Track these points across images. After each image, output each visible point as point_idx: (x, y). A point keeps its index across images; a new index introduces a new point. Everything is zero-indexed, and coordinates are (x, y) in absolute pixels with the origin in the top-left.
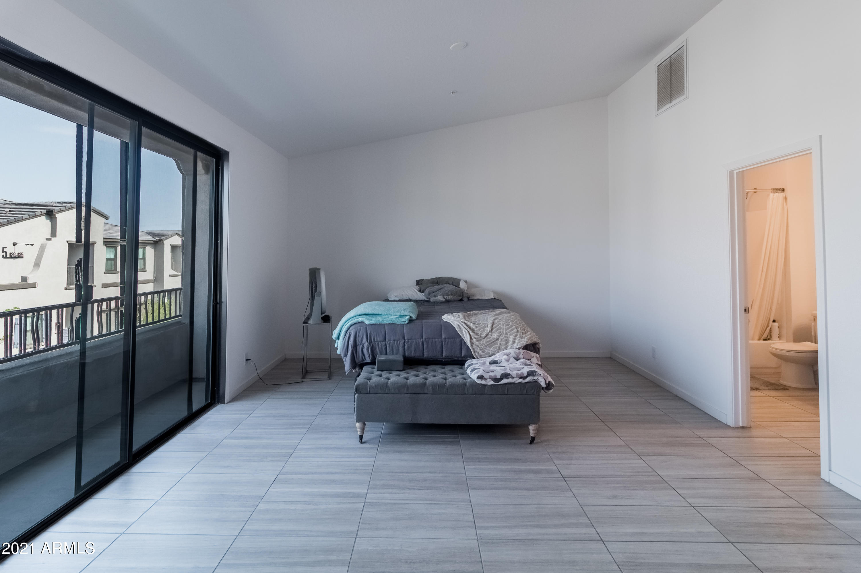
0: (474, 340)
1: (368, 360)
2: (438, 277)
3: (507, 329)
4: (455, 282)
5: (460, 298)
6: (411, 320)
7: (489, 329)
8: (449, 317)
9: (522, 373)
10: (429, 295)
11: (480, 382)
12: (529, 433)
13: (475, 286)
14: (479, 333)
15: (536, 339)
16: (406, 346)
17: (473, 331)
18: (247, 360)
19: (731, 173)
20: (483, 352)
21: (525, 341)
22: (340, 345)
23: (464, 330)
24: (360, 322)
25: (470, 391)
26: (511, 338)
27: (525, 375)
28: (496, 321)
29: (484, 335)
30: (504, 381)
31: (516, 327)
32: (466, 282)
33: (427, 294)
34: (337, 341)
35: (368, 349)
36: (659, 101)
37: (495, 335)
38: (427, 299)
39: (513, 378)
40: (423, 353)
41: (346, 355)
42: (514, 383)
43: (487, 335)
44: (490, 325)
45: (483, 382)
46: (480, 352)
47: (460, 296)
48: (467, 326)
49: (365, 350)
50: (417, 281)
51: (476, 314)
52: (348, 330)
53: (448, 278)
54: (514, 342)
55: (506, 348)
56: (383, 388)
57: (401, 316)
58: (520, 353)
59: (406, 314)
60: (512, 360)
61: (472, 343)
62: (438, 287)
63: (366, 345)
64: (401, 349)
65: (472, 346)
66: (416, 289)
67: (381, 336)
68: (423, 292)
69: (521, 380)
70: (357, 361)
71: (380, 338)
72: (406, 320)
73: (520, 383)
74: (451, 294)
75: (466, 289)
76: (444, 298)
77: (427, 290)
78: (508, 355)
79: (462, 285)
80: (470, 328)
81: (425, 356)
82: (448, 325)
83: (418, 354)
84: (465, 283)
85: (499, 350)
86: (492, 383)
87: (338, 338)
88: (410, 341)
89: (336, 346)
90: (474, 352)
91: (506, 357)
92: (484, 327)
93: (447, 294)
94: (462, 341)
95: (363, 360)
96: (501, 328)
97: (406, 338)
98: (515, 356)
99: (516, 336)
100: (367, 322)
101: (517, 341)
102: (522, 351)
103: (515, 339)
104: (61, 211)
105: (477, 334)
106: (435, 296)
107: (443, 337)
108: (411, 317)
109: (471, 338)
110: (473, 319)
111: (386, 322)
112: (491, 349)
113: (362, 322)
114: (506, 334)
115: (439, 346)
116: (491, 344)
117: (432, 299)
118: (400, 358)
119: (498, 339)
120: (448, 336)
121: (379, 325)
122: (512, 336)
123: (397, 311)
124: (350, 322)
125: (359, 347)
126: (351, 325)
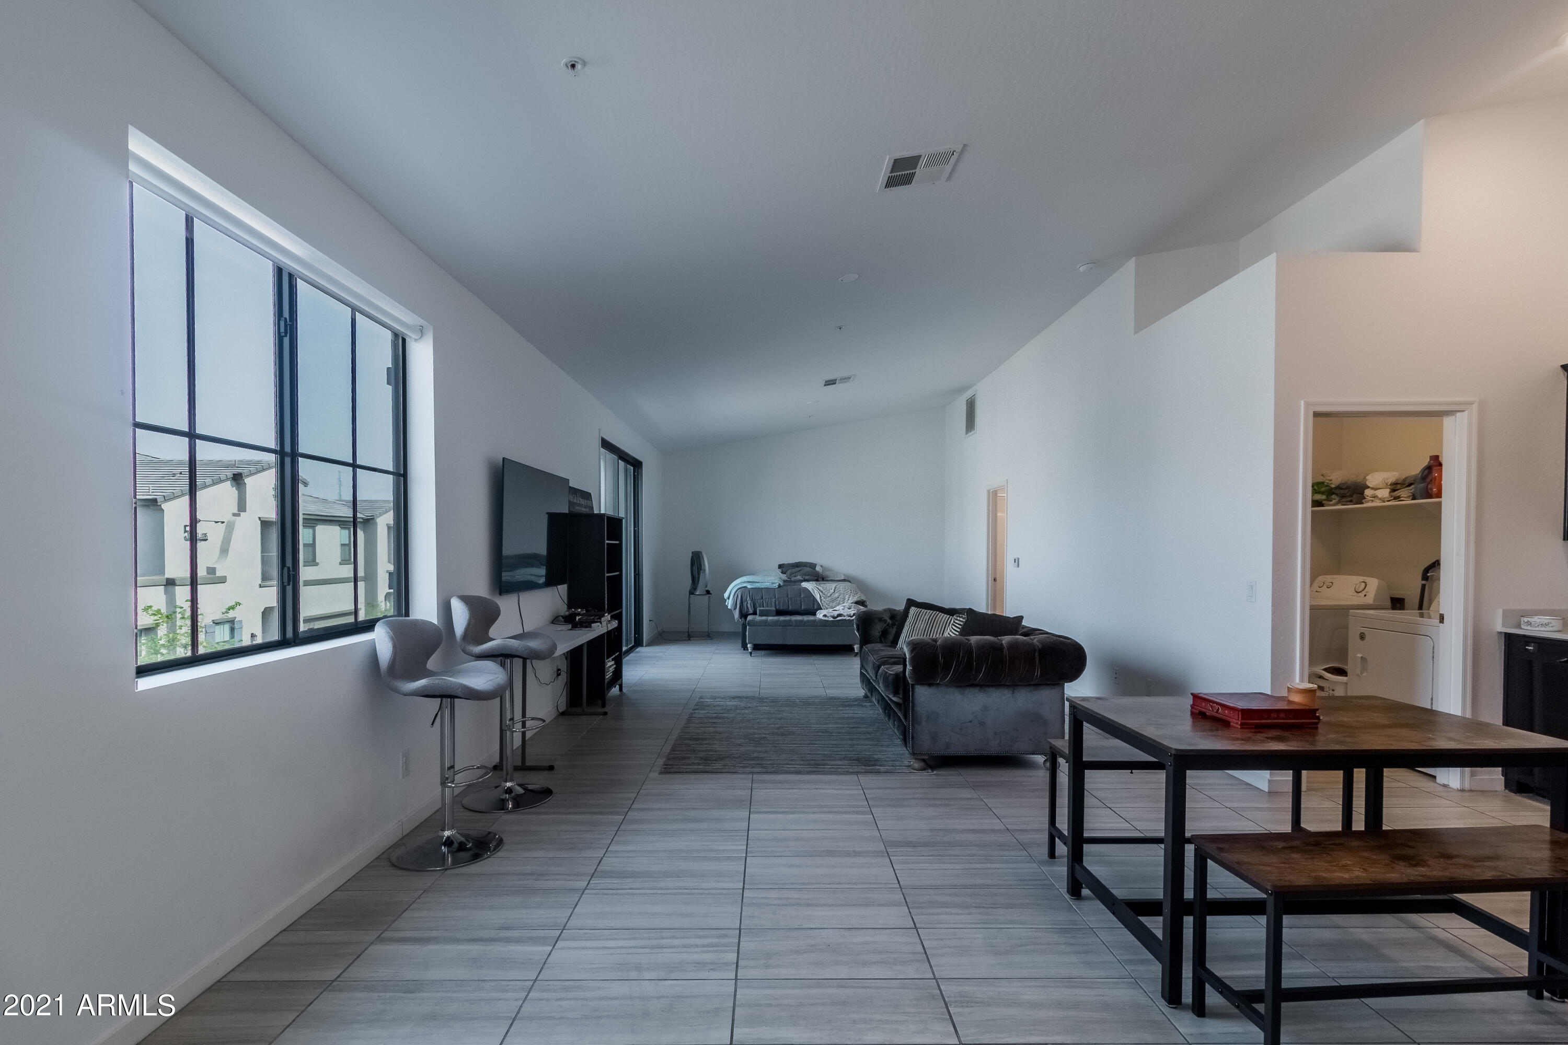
0: (823, 598)
1: (751, 611)
2: (797, 561)
3: (844, 591)
4: (813, 566)
5: (816, 578)
6: (780, 586)
7: (832, 591)
8: (806, 584)
9: (850, 614)
10: (790, 575)
11: (824, 618)
12: (854, 650)
13: (829, 570)
14: (826, 593)
15: (863, 598)
16: (777, 603)
17: (822, 592)
18: (650, 621)
19: (989, 491)
20: (828, 606)
21: (855, 599)
22: (729, 604)
23: (816, 592)
24: (744, 587)
25: (819, 624)
26: (847, 597)
27: (852, 615)
28: (838, 586)
29: (829, 595)
30: (839, 618)
31: (851, 590)
32: (821, 566)
33: (789, 575)
34: (727, 600)
35: (750, 604)
36: (966, 431)
37: (836, 595)
38: (788, 579)
39: (844, 616)
40: (789, 606)
41: (735, 609)
42: (845, 620)
43: (831, 595)
44: (833, 589)
45: (826, 619)
46: (827, 606)
47: (816, 577)
48: (818, 589)
49: (749, 605)
50: (779, 565)
51: (825, 584)
52: (737, 591)
53: (806, 562)
54: (849, 599)
55: (843, 603)
56: (765, 623)
57: (773, 583)
58: (852, 606)
59: (776, 581)
60: (846, 609)
61: (821, 600)
62: (797, 569)
63: (749, 602)
64: (773, 604)
65: (821, 602)
66: (779, 571)
67: (760, 596)
68: (785, 573)
69: (849, 618)
70: (743, 612)
71: (759, 597)
72: (776, 585)
73: (849, 620)
74: (808, 575)
75: (821, 572)
76: (803, 578)
77: (788, 572)
78: (844, 606)
79: (818, 568)
80: (820, 590)
81: (790, 608)
82: (806, 590)
83: (785, 608)
84: (821, 568)
85: (839, 604)
86: (832, 619)
87: (729, 598)
88: (779, 599)
89: (726, 604)
90: (823, 606)
91: (842, 607)
92: (829, 590)
93: (805, 575)
94: (814, 599)
95: (747, 612)
96: (840, 591)
97: (777, 597)
98: (848, 607)
99: (850, 595)
100: (749, 586)
101: (850, 599)
102: (853, 605)
103: (849, 597)
104: (251, 474)
105: (824, 594)
106: (795, 577)
107: (802, 596)
108: (780, 584)
109: (820, 597)
110: (822, 585)
111: (763, 587)
112: (834, 604)
113: (746, 587)
114: (844, 594)
115: (799, 602)
116: (833, 601)
117: (793, 579)
118: (773, 608)
119: (838, 597)
120: (806, 597)
121: (759, 589)
122: (847, 596)
123: (770, 580)
124: (738, 587)
125: (744, 603)
126: (739, 589)
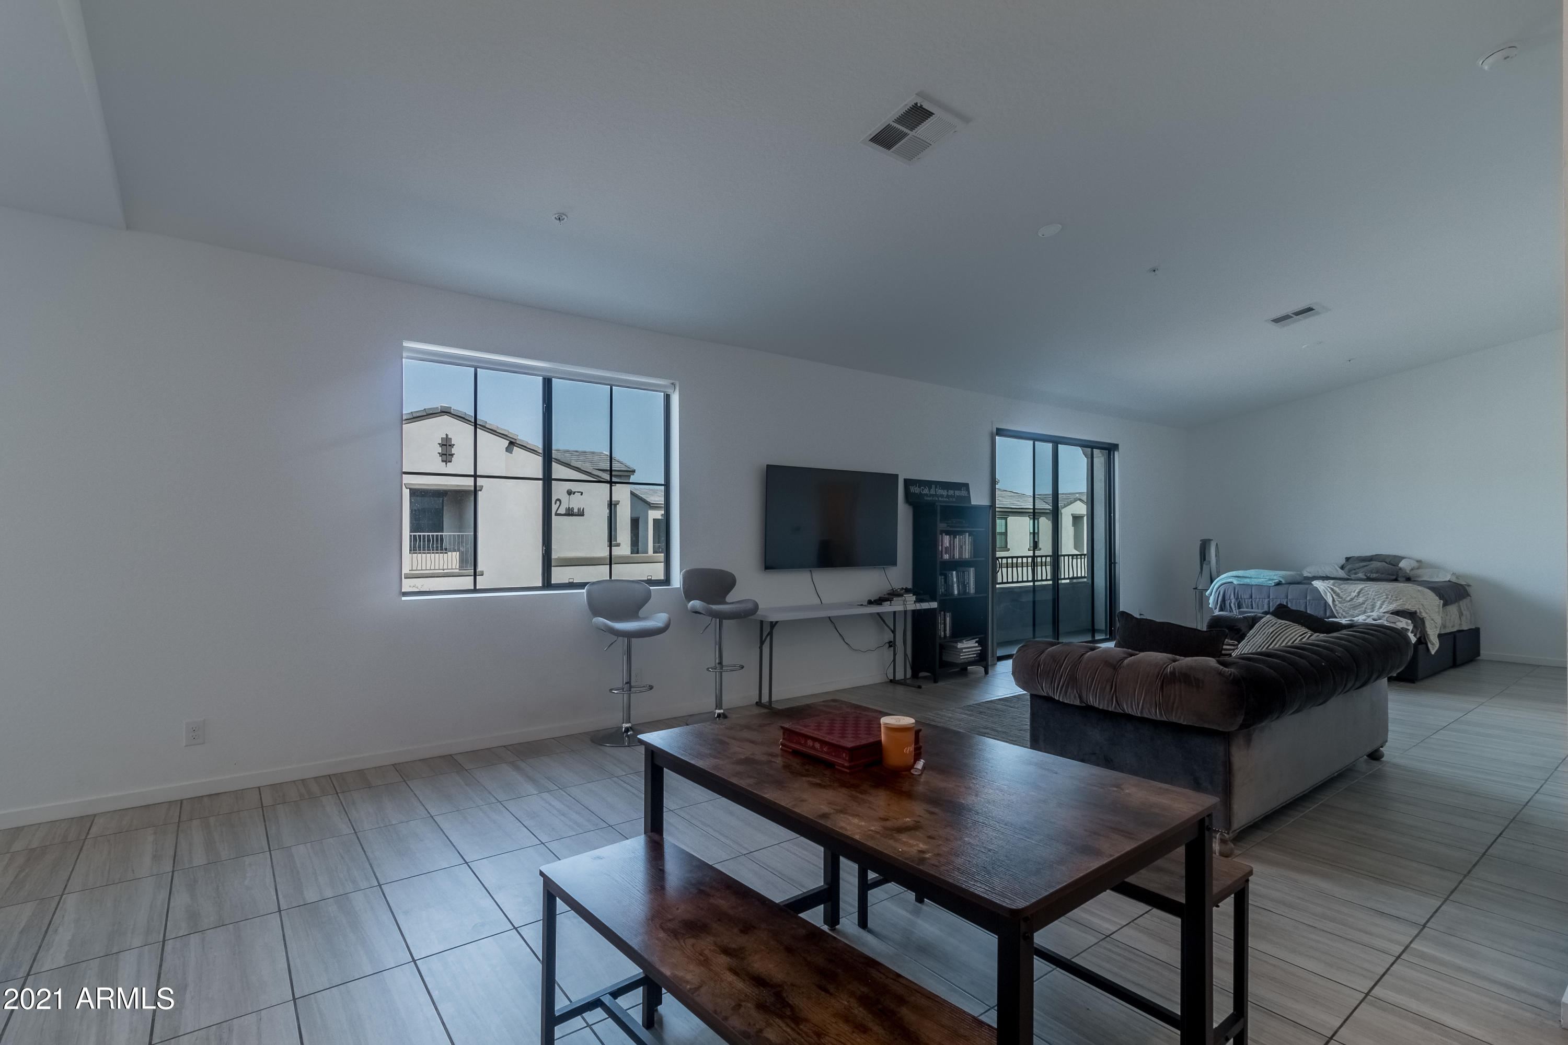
0: (1338, 602)
3: (1376, 595)
6: (1278, 584)
7: (1355, 594)
8: (1318, 583)
14: (1344, 597)
16: (1271, 604)
17: (1338, 595)
20: (1347, 613)
21: (1393, 607)
22: (1211, 600)
23: (1328, 594)
24: (1229, 583)
26: (1378, 604)
28: (1366, 589)
29: (1348, 599)
31: (1387, 595)
34: (1209, 597)
35: (1235, 604)
37: (1361, 600)
38: (1348, 577)
41: (1216, 608)
43: (1352, 600)
44: (1358, 591)
46: (1342, 612)
48: (1334, 592)
49: (1232, 605)
51: (1349, 584)
52: (1219, 587)
54: (1381, 607)
55: (1370, 612)
57: (1270, 580)
58: (1384, 616)
59: (1275, 578)
61: (1334, 604)
63: (1233, 601)
64: (1266, 606)
65: (1335, 607)
67: (1248, 595)
72: (1273, 583)
74: (1377, 572)
82: (1314, 591)
85: (1363, 613)
87: (1211, 595)
88: (1275, 600)
89: (1208, 601)
90: (1337, 613)
92: (1351, 593)
93: (1371, 572)
94: (1325, 603)
96: (1369, 594)
97: (1271, 597)
99: (1385, 601)
100: (1236, 583)
101: (1384, 607)
102: (1387, 615)
105: (1341, 598)
107: (1308, 599)
108: (1279, 582)
109: (1334, 601)
110: (1342, 586)
111: (1254, 584)
113: (1232, 582)
114: (1374, 599)
119: (1364, 603)
120: (1313, 600)
121: (1248, 585)
122: (1379, 602)
123: (1267, 576)
124: (1224, 581)
125: (1226, 602)
126: (1222, 585)
